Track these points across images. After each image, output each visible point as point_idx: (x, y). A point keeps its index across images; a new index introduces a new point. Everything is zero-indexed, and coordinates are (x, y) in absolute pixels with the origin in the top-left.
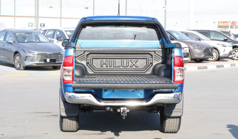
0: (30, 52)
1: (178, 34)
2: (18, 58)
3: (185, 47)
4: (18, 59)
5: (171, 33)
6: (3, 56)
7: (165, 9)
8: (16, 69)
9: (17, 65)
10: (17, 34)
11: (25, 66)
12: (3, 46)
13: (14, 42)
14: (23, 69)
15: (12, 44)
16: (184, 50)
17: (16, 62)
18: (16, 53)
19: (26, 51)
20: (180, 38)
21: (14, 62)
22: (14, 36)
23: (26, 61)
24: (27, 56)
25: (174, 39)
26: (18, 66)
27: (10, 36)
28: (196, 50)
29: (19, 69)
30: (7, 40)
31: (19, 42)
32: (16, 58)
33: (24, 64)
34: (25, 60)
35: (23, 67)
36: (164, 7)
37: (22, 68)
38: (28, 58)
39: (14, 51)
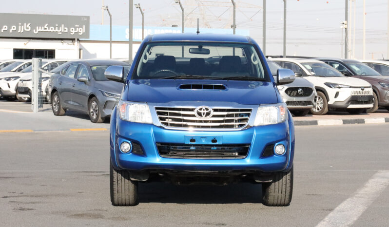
0: (112, 95)
1: (359, 66)
2: (94, 104)
3: (365, 87)
4: (94, 106)
5: (347, 64)
6: (72, 101)
7: (346, 26)
8: (92, 121)
9: (93, 115)
10: (94, 68)
11: (104, 116)
12: (74, 86)
13: (89, 80)
14: (101, 121)
15: (85, 84)
16: (364, 91)
17: (92, 110)
18: (92, 96)
19: (106, 93)
20: (364, 73)
21: (89, 110)
22: (89, 71)
23: (106, 109)
24: (107, 102)
25: (351, 74)
26: (95, 117)
27: (84, 72)
28: (386, 91)
29: (95, 121)
30: (80, 76)
31: (96, 80)
32: (91, 104)
33: (102, 113)
34: (105, 107)
35: (102, 118)
36: (343, 23)
37: (100, 119)
38: (109, 104)
39: (89, 93)
